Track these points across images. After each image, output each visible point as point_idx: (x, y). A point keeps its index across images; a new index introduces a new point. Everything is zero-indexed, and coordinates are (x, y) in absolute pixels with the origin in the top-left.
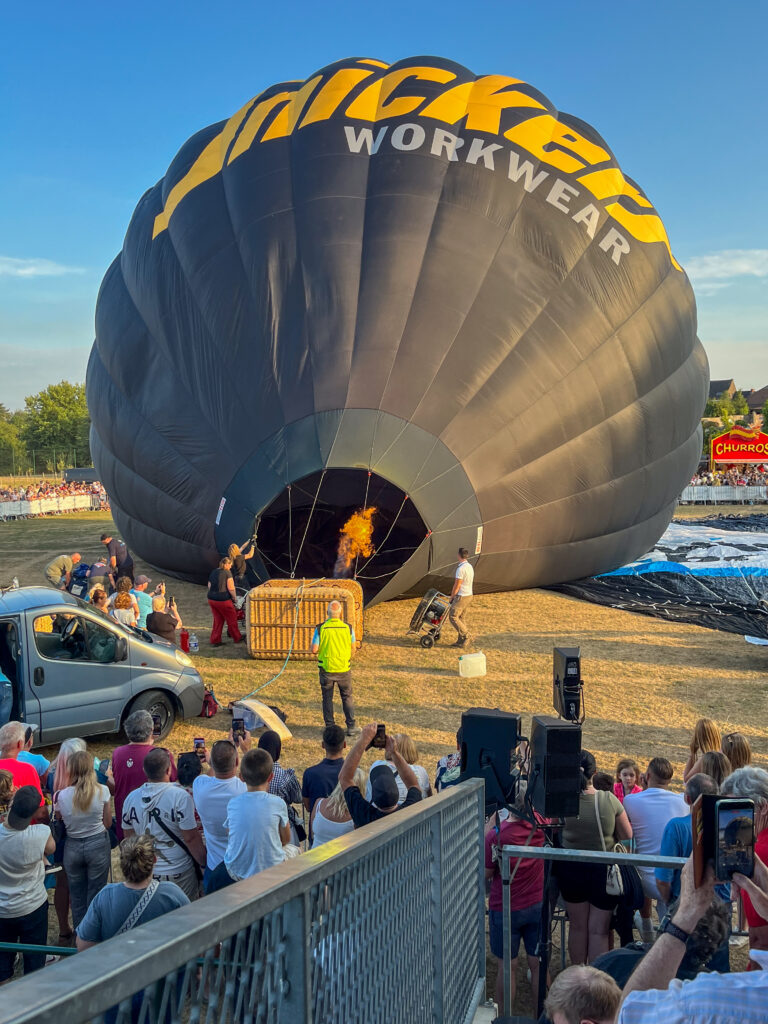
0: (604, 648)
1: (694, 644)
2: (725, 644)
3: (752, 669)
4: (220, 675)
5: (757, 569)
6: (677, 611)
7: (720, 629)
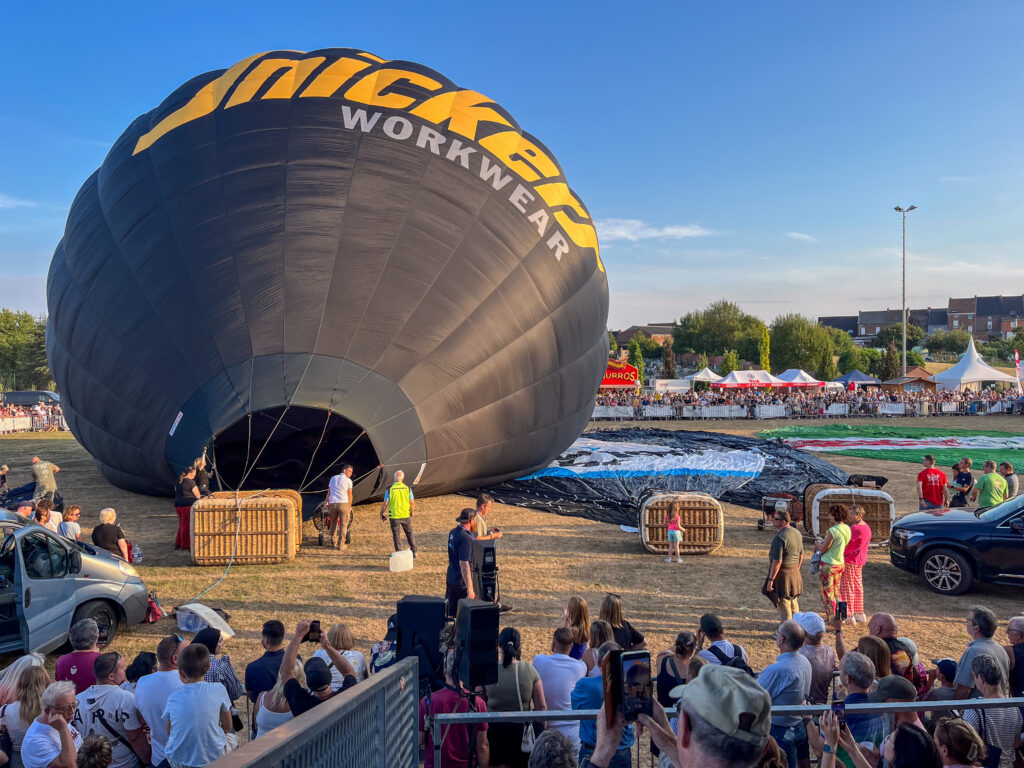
0: (511, 540)
1: (582, 533)
2: (606, 533)
3: (626, 552)
4: (163, 583)
5: (628, 471)
6: (568, 507)
7: (602, 521)
